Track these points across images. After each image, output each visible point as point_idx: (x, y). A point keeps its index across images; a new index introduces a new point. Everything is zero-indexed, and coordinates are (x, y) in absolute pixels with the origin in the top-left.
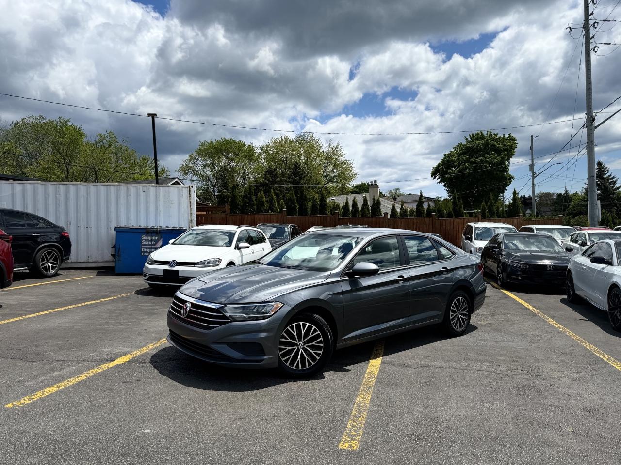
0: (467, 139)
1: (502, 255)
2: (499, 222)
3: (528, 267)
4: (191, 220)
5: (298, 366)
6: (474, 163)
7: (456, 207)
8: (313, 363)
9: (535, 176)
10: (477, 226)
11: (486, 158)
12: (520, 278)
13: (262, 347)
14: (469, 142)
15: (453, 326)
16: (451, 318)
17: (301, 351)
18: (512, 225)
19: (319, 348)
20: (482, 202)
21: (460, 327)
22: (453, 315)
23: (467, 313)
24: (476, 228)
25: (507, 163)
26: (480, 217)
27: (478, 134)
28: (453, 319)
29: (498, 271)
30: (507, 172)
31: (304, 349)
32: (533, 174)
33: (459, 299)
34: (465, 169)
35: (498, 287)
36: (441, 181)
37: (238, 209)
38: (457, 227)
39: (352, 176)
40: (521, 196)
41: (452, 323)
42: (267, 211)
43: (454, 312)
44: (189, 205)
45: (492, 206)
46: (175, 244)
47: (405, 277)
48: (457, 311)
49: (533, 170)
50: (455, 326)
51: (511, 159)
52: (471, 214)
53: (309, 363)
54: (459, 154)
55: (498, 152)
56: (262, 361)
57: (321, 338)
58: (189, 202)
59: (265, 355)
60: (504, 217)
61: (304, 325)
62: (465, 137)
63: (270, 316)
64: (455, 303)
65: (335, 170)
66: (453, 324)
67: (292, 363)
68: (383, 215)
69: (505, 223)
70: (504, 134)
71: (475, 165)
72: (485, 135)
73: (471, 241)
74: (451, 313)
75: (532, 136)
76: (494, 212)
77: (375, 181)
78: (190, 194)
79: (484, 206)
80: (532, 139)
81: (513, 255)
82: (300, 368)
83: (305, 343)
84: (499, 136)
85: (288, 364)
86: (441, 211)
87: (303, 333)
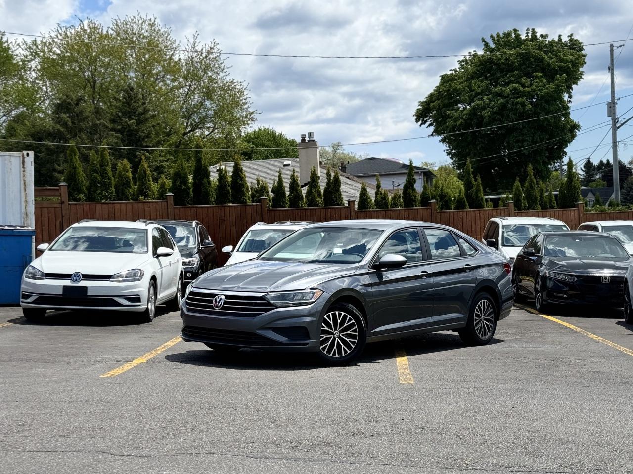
0: (486, 45)
1: (541, 265)
2: (544, 216)
3: (576, 279)
4: (26, 214)
5: (334, 354)
6: (500, 95)
7: (470, 189)
8: (349, 351)
9: (618, 125)
10: (505, 222)
11: (523, 86)
12: (565, 296)
13: (307, 330)
14: (492, 51)
15: (478, 333)
16: (475, 323)
17: (337, 340)
18: (563, 221)
19: (354, 337)
20: (514, 180)
21: (485, 335)
22: (476, 320)
23: (493, 320)
24: (504, 226)
25: (566, 97)
26: (512, 207)
27: (509, 34)
28: (477, 324)
29: (535, 289)
30: (567, 115)
31: (340, 337)
32: (615, 121)
33: (484, 302)
34: (484, 108)
35: (536, 312)
36: (437, 132)
37: (82, 192)
38: (474, 226)
39: (246, 117)
40: (601, 162)
41: (476, 328)
42: (136, 198)
43: (477, 316)
44: (23, 187)
45: (531, 187)
46: (54, 250)
47: (429, 272)
48: (482, 316)
49: (615, 113)
50: (479, 333)
51: (574, 86)
52: (496, 202)
53: (346, 351)
54: (471, 77)
55: (550, 73)
56: (308, 344)
57: (356, 327)
58: (22, 182)
59: (310, 339)
60: (552, 208)
61: (340, 314)
62: (483, 40)
63: (313, 302)
64: (479, 306)
65: (207, 103)
66: (477, 330)
67: (329, 351)
68: (346, 205)
69: (551, 217)
70: (560, 36)
71: (502, 101)
72: (523, 37)
73: (497, 249)
74: (475, 318)
75: (612, 46)
76: (536, 199)
77: (310, 134)
78: (23, 168)
79: (517, 189)
80: (612, 51)
81: (558, 264)
82: (337, 356)
83: (340, 332)
84: (549, 39)
85: (325, 352)
86: (445, 196)
87: (339, 321)
